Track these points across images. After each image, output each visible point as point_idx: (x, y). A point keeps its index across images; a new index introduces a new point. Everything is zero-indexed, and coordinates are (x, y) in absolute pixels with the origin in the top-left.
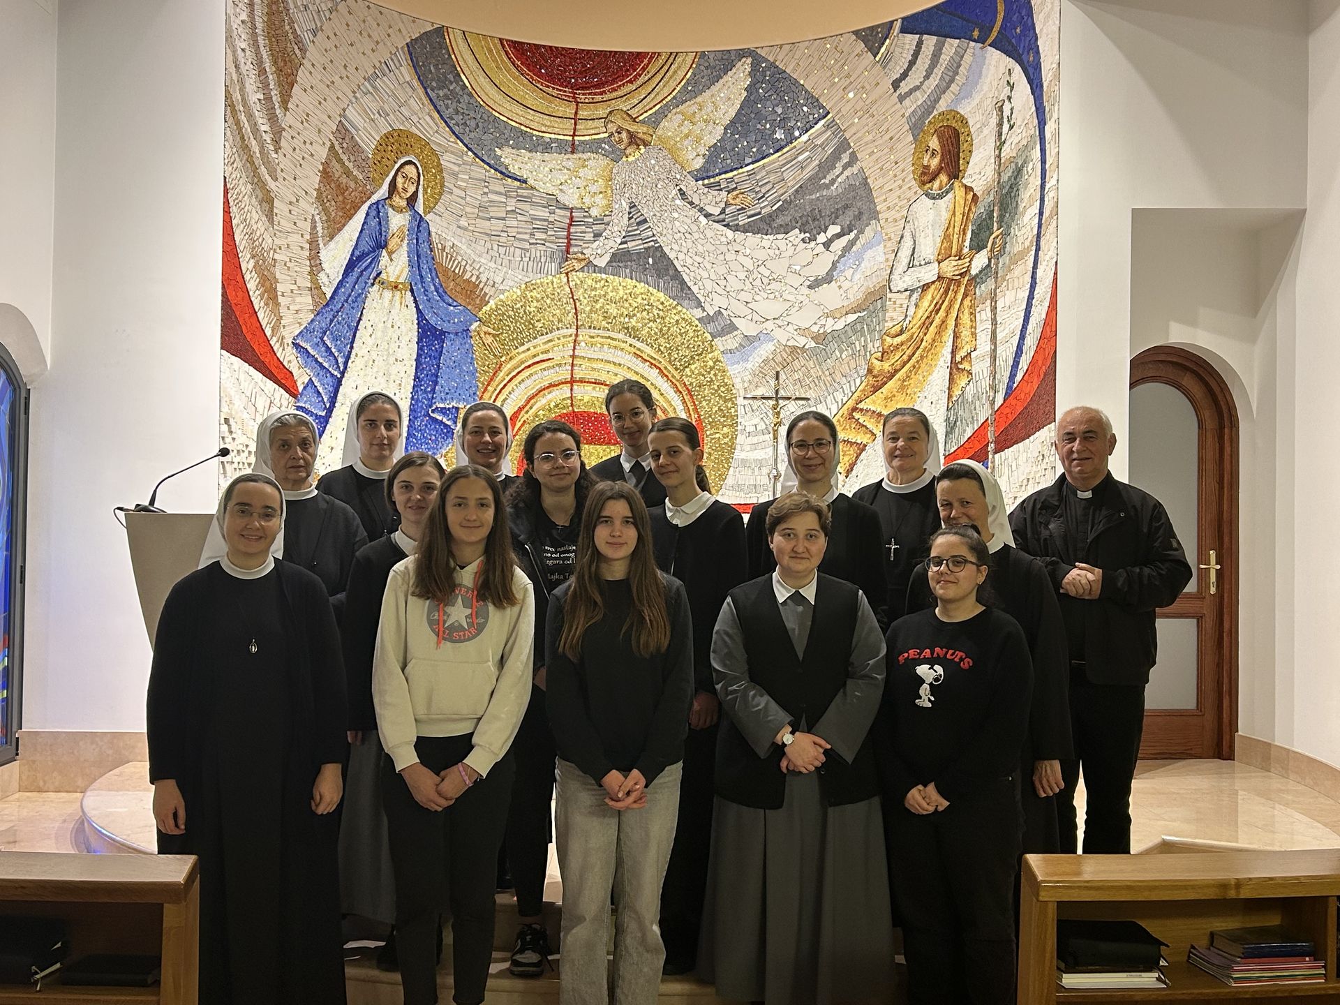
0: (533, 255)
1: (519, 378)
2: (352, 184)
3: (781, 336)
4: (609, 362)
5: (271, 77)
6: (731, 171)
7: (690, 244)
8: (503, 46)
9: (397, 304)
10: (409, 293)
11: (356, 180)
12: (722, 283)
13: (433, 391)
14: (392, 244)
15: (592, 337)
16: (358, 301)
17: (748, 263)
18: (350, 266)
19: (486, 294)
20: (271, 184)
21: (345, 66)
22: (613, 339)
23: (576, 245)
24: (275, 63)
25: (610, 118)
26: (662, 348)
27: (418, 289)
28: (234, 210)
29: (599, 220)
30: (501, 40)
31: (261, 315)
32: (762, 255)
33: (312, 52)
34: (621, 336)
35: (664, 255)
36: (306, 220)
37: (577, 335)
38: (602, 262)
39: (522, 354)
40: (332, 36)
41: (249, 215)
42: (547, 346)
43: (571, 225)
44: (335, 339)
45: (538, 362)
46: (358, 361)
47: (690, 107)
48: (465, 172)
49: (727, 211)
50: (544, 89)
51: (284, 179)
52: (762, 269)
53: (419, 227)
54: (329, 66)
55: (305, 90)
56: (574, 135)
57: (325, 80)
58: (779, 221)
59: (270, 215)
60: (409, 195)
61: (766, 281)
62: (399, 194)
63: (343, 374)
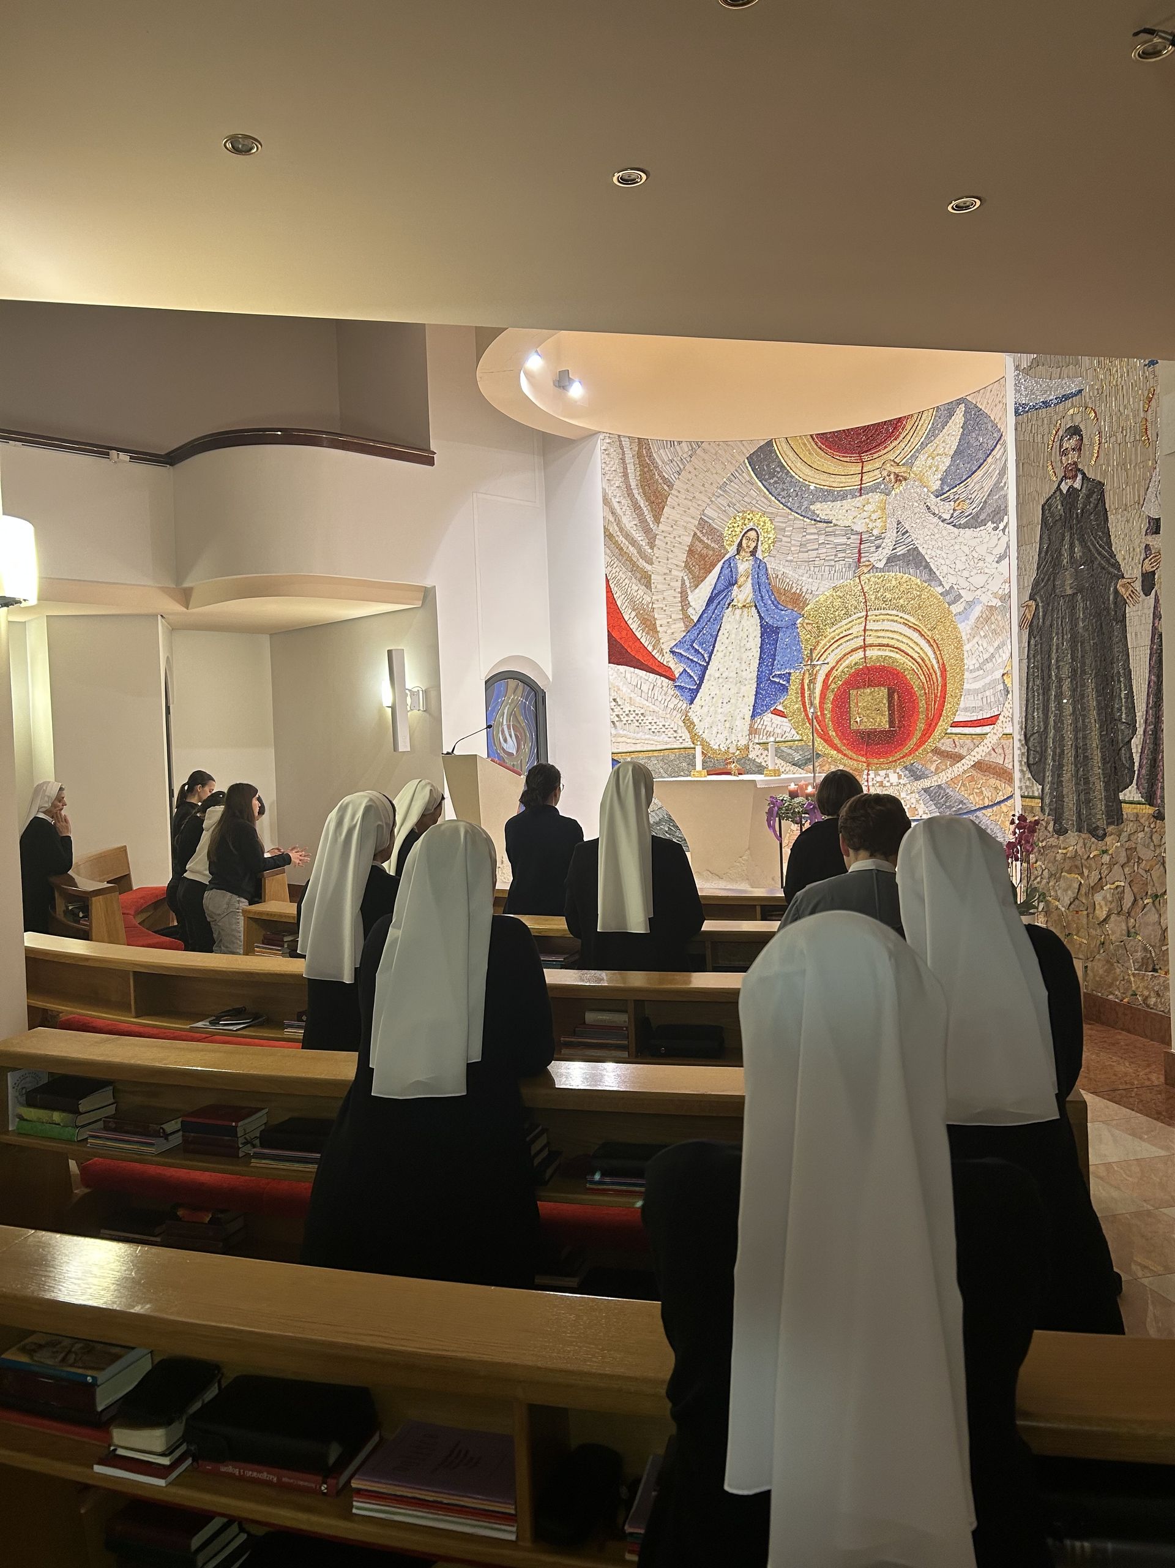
0: (837, 569)
1: (831, 649)
2: (711, 553)
3: (984, 599)
4: (888, 631)
5: (645, 509)
6: (956, 486)
7: (934, 543)
8: (813, 439)
9: (745, 617)
10: (754, 608)
11: (713, 549)
12: (953, 566)
13: (773, 665)
14: (741, 580)
15: (876, 616)
16: (719, 620)
17: (966, 549)
18: (710, 601)
19: (806, 599)
20: (648, 567)
21: (703, 485)
22: (891, 615)
23: (865, 557)
24: (648, 499)
25: (884, 467)
26: (920, 617)
27: (760, 605)
28: (614, 589)
29: (878, 538)
30: (811, 436)
31: (643, 640)
32: (973, 543)
33: (677, 484)
34: (894, 612)
35: (919, 553)
36: (677, 581)
37: (867, 616)
38: (881, 565)
39: (831, 632)
40: (692, 470)
41: (629, 591)
42: (849, 626)
43: (861, 544)
44: (701, 644)
45: (843, 637)
46: (719, 654)
47: (930, 448)
48: (789, 526)
49: (955, 515)
50: (841, 459)
51: (659, 562)
52: (974, 553)
53: (760, 567)
54: (691, 490)
55: (674, 508)
56: (861, 484)
57: (688, 497)
58: (982, 517)
59: (648, 586)
60: (751, 549)
61: (976, 561)
62: (744, 550)
63: (708, 663)
